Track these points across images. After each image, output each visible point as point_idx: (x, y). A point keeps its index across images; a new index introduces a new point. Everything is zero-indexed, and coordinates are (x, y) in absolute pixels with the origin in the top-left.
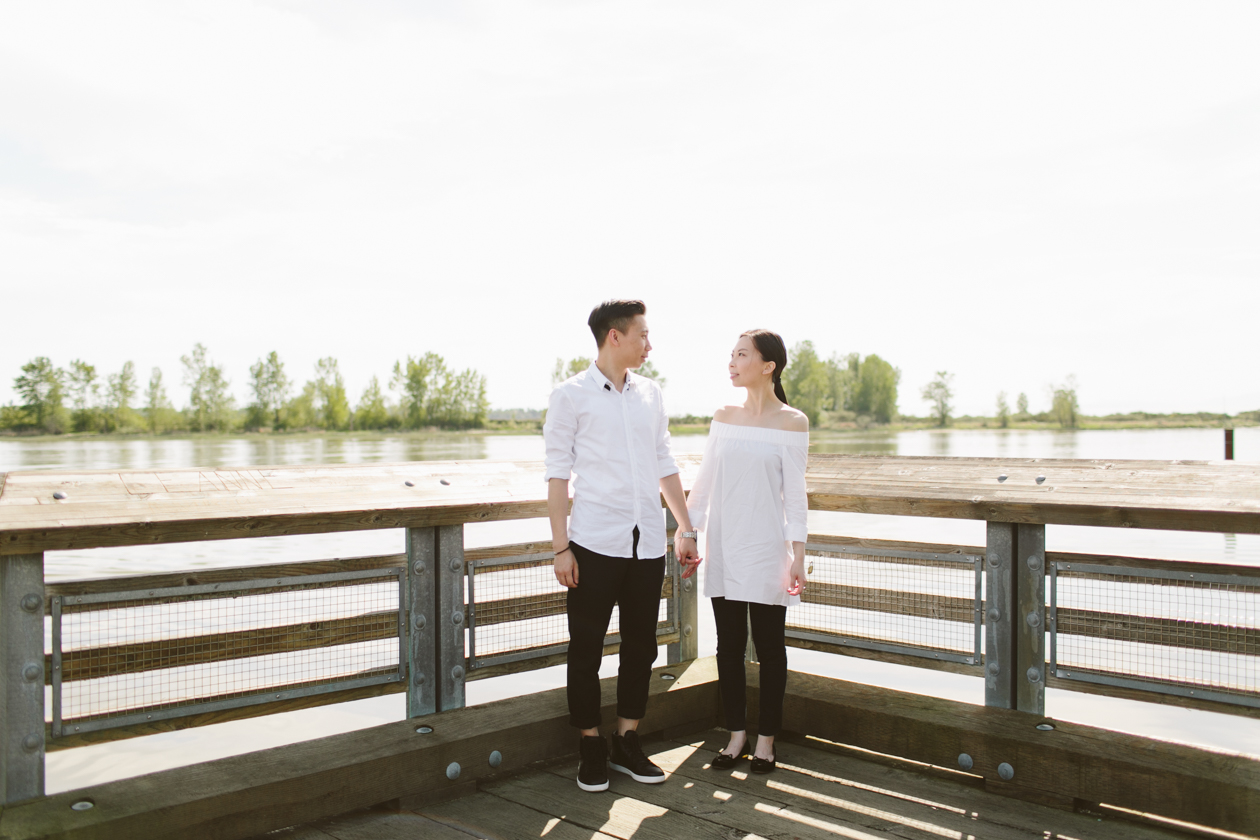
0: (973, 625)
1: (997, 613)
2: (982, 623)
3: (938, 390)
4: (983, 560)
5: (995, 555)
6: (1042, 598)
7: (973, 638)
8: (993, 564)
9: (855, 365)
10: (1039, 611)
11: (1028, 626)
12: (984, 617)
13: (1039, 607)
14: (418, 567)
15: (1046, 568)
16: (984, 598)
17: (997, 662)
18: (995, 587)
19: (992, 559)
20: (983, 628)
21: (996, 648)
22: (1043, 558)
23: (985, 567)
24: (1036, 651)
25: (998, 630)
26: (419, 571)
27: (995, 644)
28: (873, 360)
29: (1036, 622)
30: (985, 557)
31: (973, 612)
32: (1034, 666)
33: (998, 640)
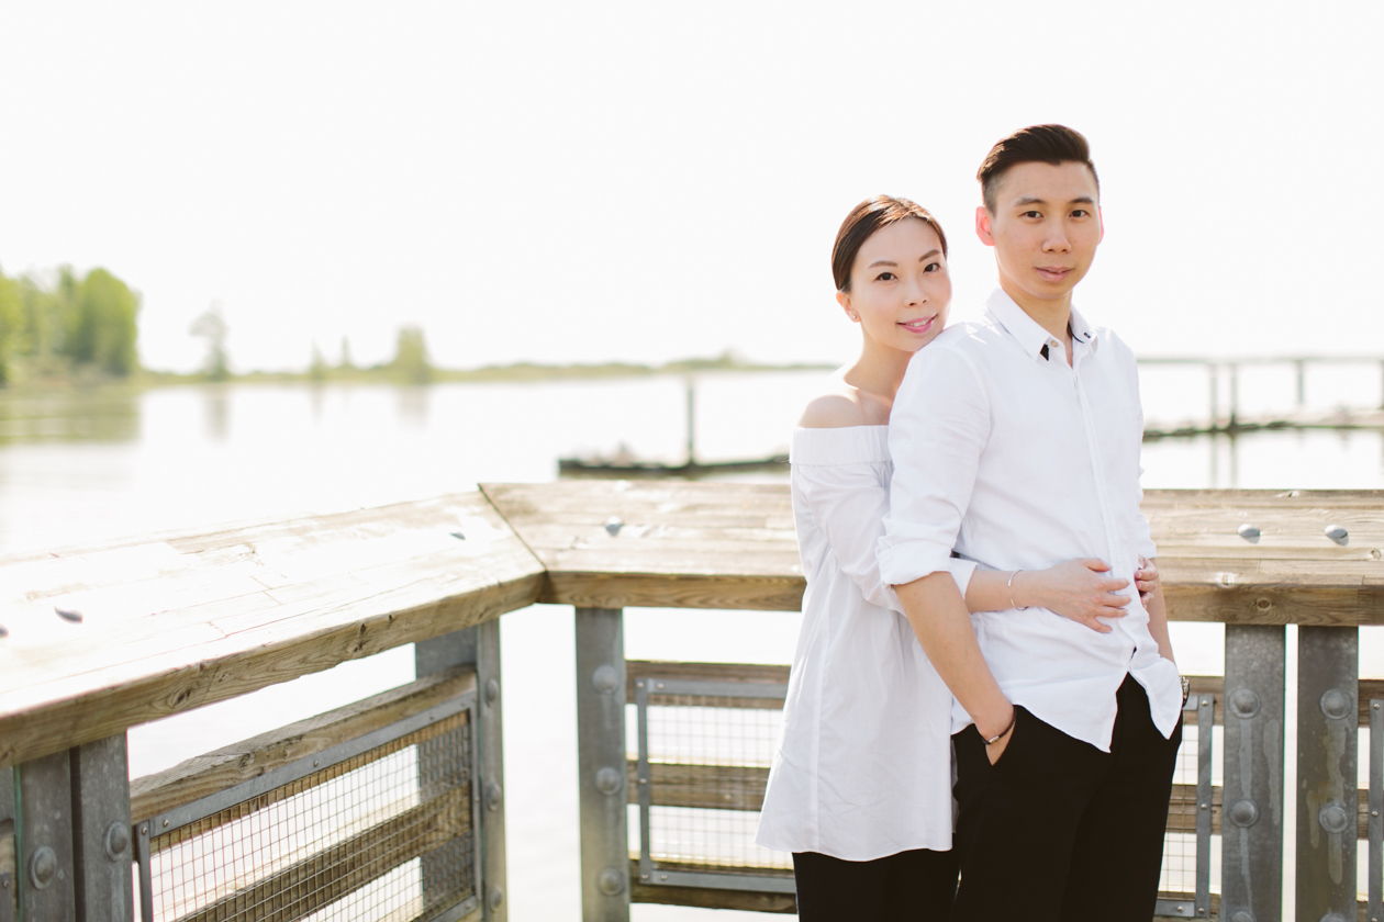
0: (1193, 837)
1: (1252, 809)
2: (1212, 831)
3: (211, 325)
4: (1215, 702)
5: (1248, 692)
6: (1350, 774)
7: (1192, 864)
8: (1244, 710)
9: (67, 282)
10: (1346, 799)
11: (1321, 829)
12: (1216, 819)
13: (1346, 791)
14: (42, 866)
15: (1361, 714)
16: (1217, 780)
17: (1250, 907)
18: (1246, 757)
19: (1243, 701)
20: (1216, 842)
21: (1248, 880)
22: (1354, 694)
23: (1219, 717)
24: (1338, 878)
25: (1250, 842)
26: (42, 878)
27: (1245, 871)
28: (100, 277)
29: (1341, 823)
30: (1219, 697)
31: (1192, 810)
32: (1335, 909)
33: (1251, 864)
